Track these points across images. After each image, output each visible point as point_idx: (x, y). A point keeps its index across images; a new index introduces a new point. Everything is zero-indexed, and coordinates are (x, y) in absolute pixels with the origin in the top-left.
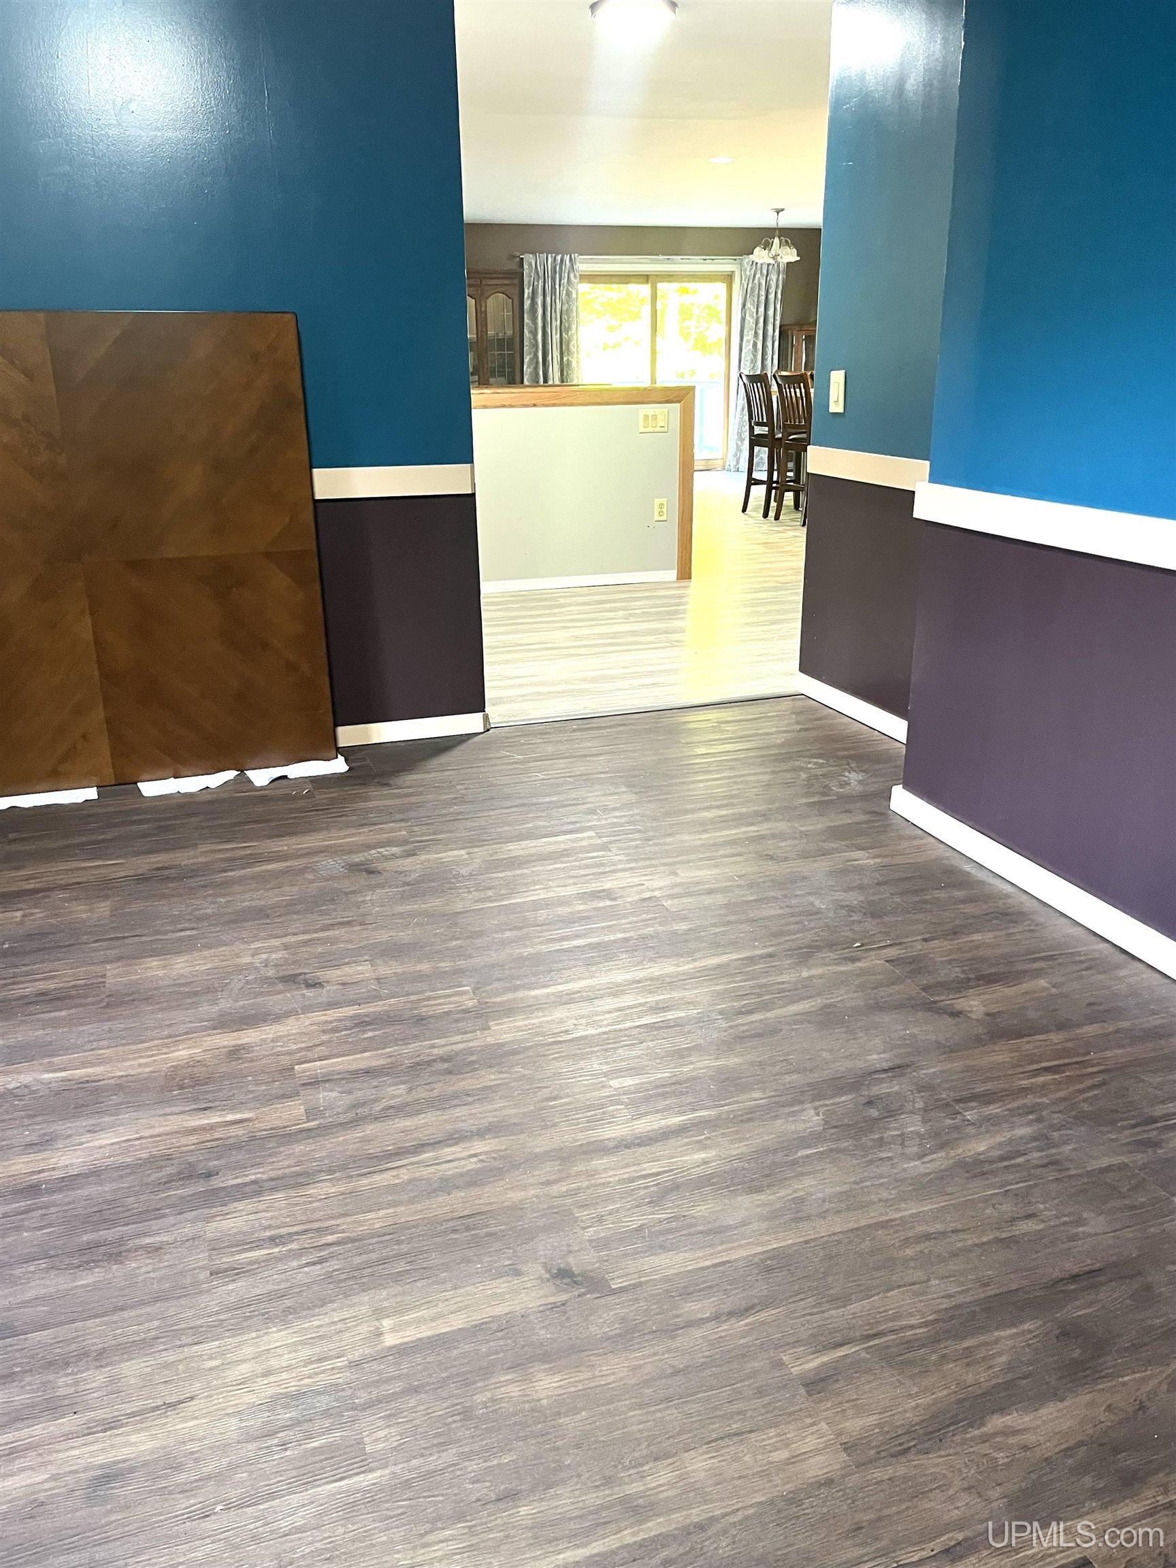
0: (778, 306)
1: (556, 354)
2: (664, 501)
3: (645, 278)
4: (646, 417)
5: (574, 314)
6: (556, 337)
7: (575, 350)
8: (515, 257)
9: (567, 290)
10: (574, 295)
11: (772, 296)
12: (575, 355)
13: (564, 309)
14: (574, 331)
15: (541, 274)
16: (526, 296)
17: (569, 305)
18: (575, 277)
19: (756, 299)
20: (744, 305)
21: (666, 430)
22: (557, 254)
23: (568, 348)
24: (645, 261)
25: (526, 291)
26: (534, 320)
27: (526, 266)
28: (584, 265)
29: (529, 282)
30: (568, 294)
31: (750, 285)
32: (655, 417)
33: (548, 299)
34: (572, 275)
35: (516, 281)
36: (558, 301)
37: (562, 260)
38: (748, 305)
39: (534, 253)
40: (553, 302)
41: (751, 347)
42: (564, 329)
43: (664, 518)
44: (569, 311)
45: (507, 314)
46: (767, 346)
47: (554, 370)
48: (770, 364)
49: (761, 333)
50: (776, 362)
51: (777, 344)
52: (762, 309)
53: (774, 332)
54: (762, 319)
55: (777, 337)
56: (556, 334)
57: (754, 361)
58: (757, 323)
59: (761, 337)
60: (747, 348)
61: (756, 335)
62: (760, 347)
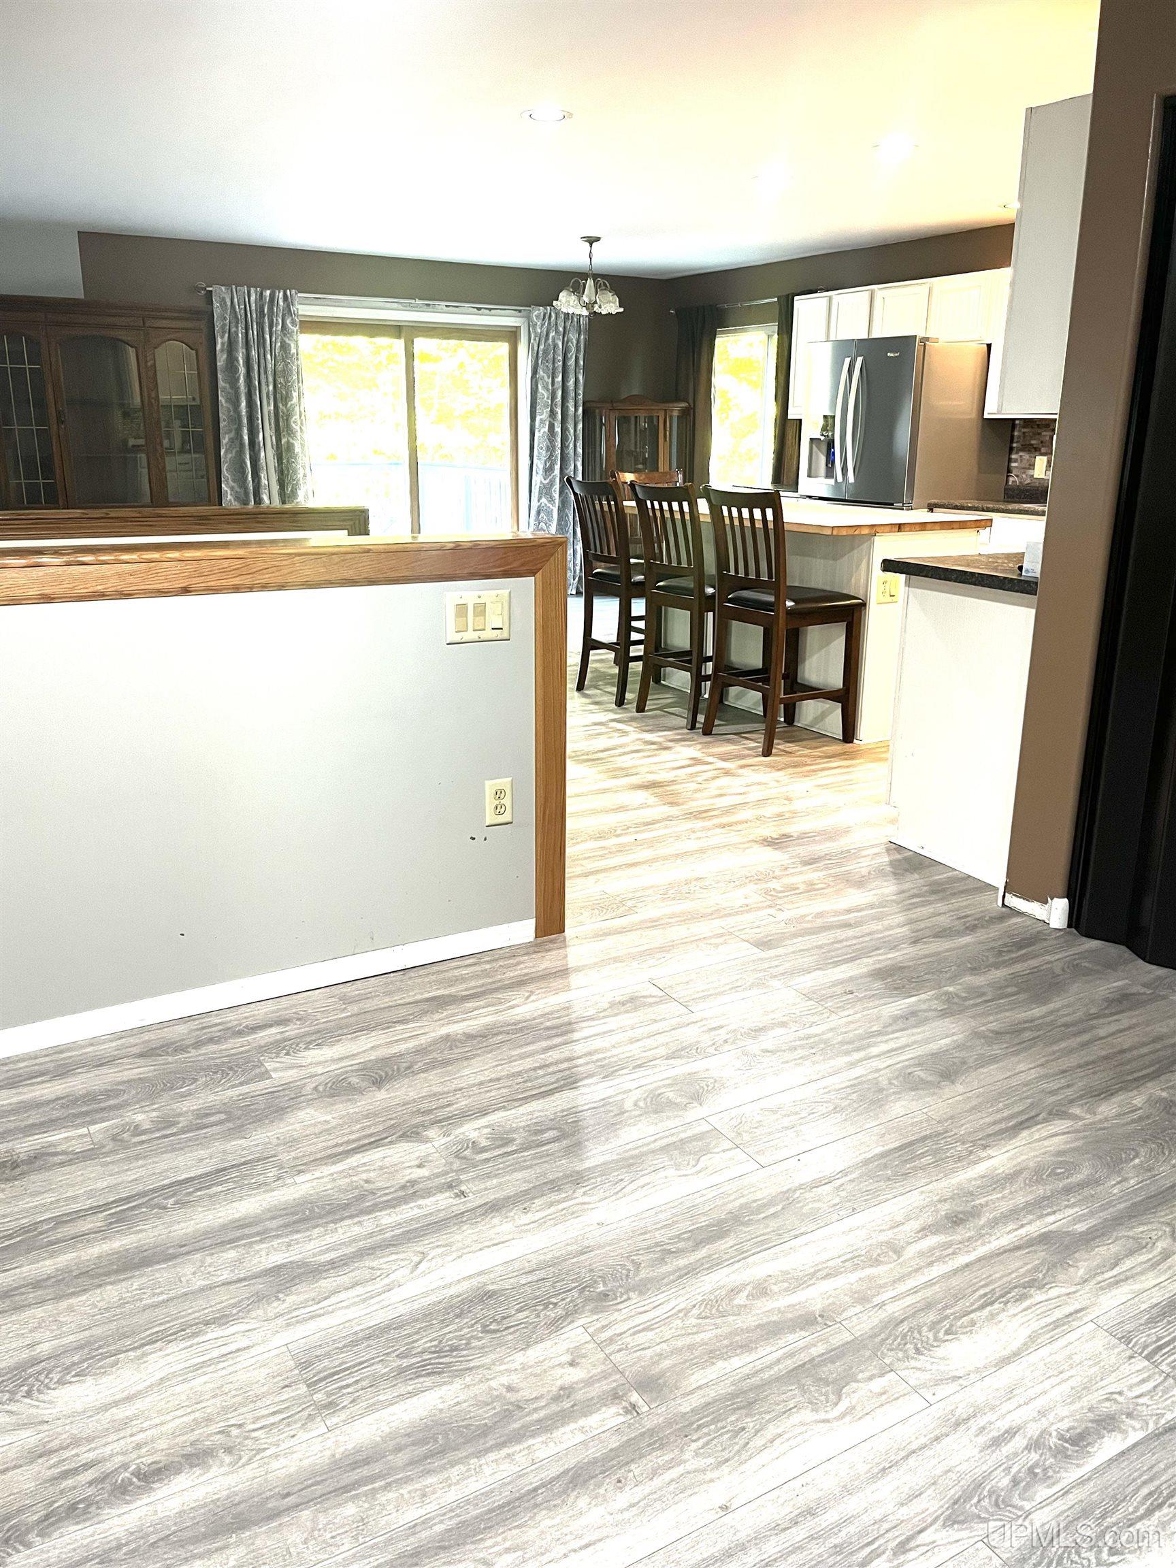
0: (581, 378)
1: (270, 433)
2: (504, 782)
3: (397, 330)
4: (461, 610)
5: (295, 377)
6: (269, 408)
7: (298, 428)
8: (198, 289)
9: (283, 342)
10: (293, 351)
11: (572, 362)
12: (299, 434)
13: (279, 368)
14: (295, 400)
15: (241, 315)
16: (219, 347)
17: (287, 364)
18: (293, 322)
19: (551, 366)
20: (534, 372)
21: (505, 635)
22: (264, 288)
23: (288, 426)
24: (395, 306)
25: (219, 341)
26: (234, 382)
27: (216, 304)
28: (306, 308)
29: (223, 326)
30: (285, 347)
31: (542, 347)
32: (480, 610)
33: (254, 353)
34: (288, 321)
35: (203, 325)
36: (269, 356)
37: (272, 296)
38: (541, 373)
39: (228, 285)
40: (262, 358)
41: (546, 429)
42: (281, 396)
43: (506, 817)
44: (286, 373)
45: (189, 372)
46: (567, 429)
47: (268, 457)
48: (572, 453)
49: (559, 411)
50: (580, 450)
51: (580, 426)
52: (560, 378)
53: (576, 410)
54: (559, 393)
55: (581, 418)
56: (269, 404)
57: (551, 449)
58: (553, 397)
59: (559, 417)
60: (542, 431)
61: (552, 414)
62: (558, 429)
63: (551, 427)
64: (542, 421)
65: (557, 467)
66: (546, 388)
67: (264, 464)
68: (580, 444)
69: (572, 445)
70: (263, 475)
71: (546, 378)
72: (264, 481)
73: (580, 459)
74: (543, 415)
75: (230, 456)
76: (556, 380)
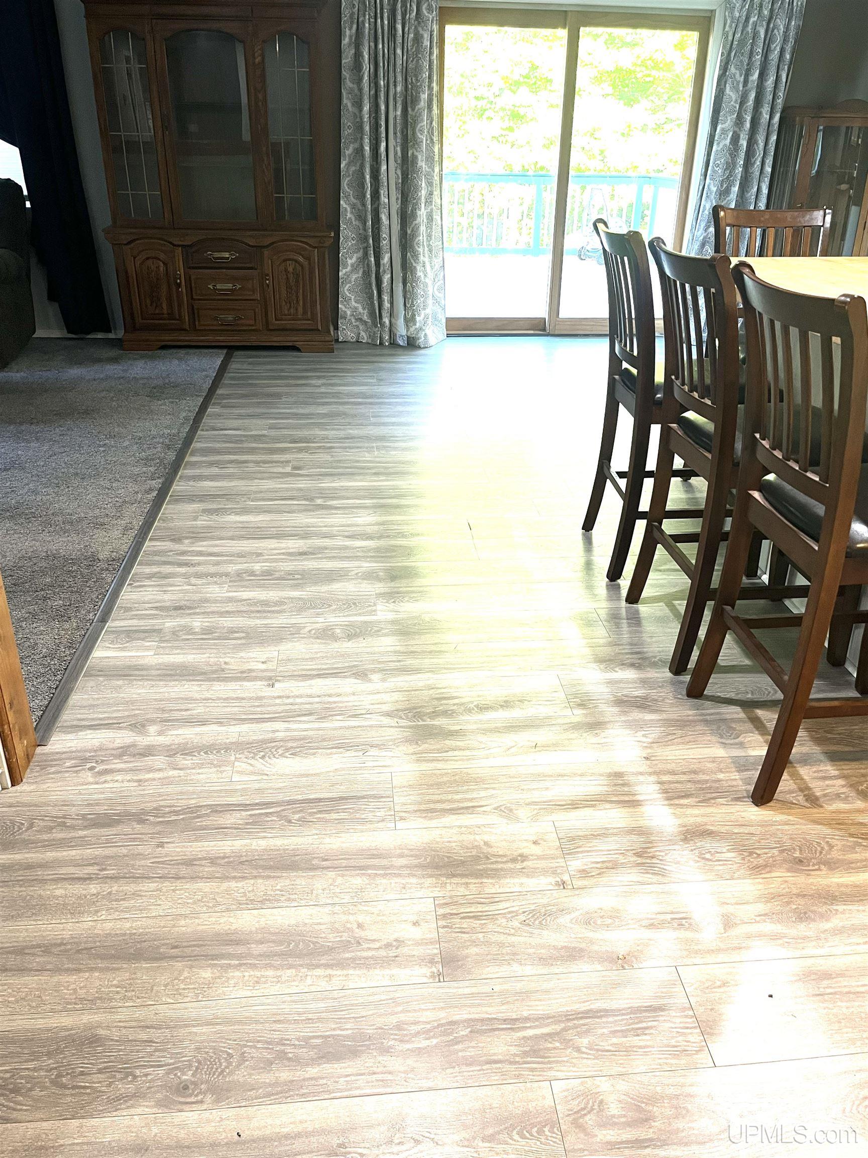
0: (783, 76)
1: (394, 143)
3: (562, 16)
5: (425, 75)
6: (395, 113)
7: (423, 137)
10: (426, 43)
11: (774, 56)
12: (424, 144)
13: (412, 65)
14: (423, 104)
16: (345, 42)
17: (418, 60)
18: (430, 8)
19: (746, 61)
20: (725, 68)
25: (346, 34)
26: (359, 82)
29: (352, 16)
30: (418, 39)
31: (738, 36)
33: (381, 47)
34: (424, 7)
36: (399, 51)
38: (732, 69)
40: (391, 52)
41: (727, 142)
42: (411, 99)
44: (417, 70)
46: (756, 142)
47: (390, 172)
48: (757, 174)
49: (748, 119)
50: (768, 169)
51: (774, 138)
52: (756, 76)
53: (771, 118)
54: (752, 95)
55: (776, 127)
56: (395, 109)
57: (730, 166)
58: (743, 102)
59: (748, 125)
60: (721, 145)
61: (739, 121)
62: (744, 143)
63: (735, 139)
64: (724, 132)
65: (735, 189)
66: (735, 88)
67: (385, 179)
68: (769, 161)
69: (758, 163)
70: (383, 192)
71: (738, 76)
72: (384, 199)
73: (767, 180)
74: (727, 123)
75: (353, 168)
76: (751, 78)
